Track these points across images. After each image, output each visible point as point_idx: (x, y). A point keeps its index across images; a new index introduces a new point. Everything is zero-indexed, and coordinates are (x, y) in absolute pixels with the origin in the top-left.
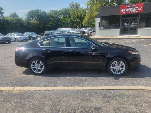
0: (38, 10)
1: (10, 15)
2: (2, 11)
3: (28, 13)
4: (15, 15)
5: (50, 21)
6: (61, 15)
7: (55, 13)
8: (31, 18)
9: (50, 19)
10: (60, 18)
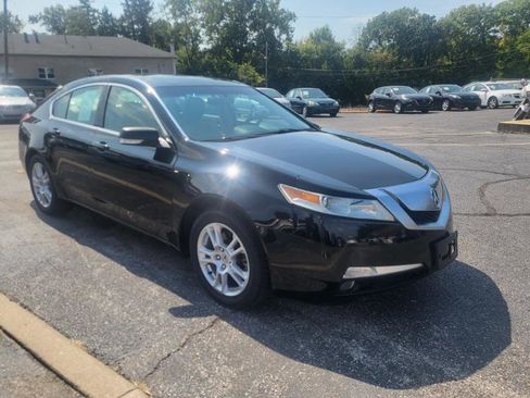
0: (404, 12)
1: (311, 35)
2: (291, 24)
3: (368, 24)
4: (323, 36)
5: (445, 50)
6: (498, 23)
7: (474, 17)
8: (373, 44)
9: (444, 44)
10: (495, 37)
